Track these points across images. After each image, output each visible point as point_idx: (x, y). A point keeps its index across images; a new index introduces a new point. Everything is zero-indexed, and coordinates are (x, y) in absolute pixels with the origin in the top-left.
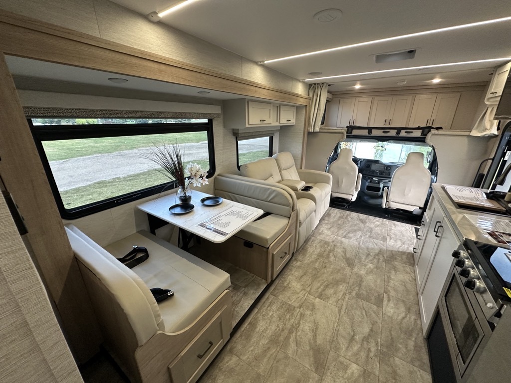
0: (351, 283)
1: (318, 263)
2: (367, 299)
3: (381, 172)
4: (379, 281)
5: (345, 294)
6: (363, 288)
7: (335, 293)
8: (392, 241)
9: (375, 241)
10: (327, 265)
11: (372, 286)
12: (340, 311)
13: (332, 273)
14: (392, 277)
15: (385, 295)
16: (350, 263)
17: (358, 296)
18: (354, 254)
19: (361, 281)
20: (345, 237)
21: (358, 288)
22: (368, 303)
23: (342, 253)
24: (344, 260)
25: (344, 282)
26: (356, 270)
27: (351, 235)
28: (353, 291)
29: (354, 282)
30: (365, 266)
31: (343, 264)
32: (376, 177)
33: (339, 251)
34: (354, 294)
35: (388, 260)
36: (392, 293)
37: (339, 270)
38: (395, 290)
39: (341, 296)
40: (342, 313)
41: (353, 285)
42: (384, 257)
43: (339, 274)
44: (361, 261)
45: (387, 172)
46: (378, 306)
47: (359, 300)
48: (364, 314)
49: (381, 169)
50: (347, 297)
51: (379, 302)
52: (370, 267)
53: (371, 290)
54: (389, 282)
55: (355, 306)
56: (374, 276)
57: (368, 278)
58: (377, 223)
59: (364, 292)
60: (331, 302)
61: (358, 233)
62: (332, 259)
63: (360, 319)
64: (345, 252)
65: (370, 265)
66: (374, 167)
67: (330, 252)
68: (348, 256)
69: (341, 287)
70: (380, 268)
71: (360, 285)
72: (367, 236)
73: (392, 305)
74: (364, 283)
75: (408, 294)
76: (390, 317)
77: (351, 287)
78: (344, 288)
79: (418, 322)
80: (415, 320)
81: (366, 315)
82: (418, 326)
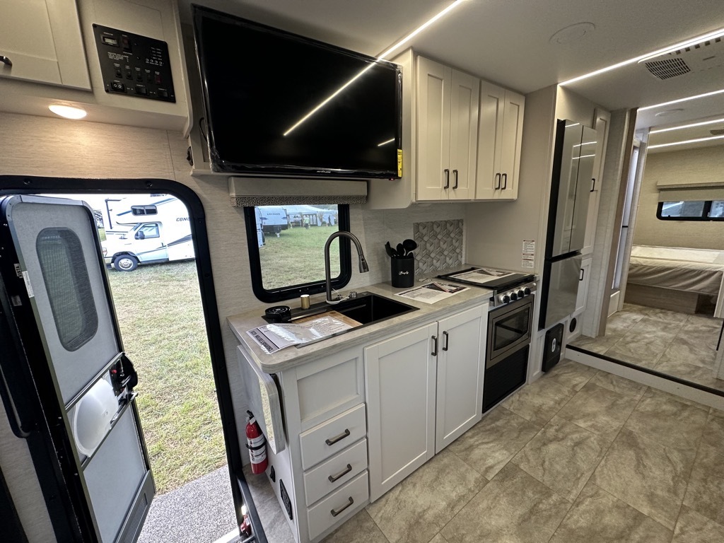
0: (554, 523)
2: (530, 481)
4: (483, 505)
5: (577, 503)
6: (529, 504)
7: (599, 513)
11: (504, 501)
12: (593, 477)
14: (444, 504)
15: (490, 476)
17: (547, 492)
19: (524, 520)
21: (541, 506)
22: (532, 475)
25: (571, 532)
28: (555, 505)
29: (546, 522)
34: (555, 497)
36: (473, 476)
38: (463, 478)
39: (587, 503)
40: (588, 475)
41: (550, 516)
46: (517, 466)
47: (548, 484)
48: (547, 463)
50: (572, 497)
51: (507, 473)
53: (514, 494)
54: (461, 498)
55: (560, 477)
56: (485, 519)
57: (502, 522)
59: (530, 494)
60: (611, 497)
63: (557, 459)
69: (583, 523)
71: (533, 511)
73: (490, 462)
74: (520, 511)
75: (447, 466)
76: (505, 448)
77: (557, 513)
78: (575, 517)
79: (469, 434)
80: (471, 437)
81: (544, 461)
82: (473, 432)
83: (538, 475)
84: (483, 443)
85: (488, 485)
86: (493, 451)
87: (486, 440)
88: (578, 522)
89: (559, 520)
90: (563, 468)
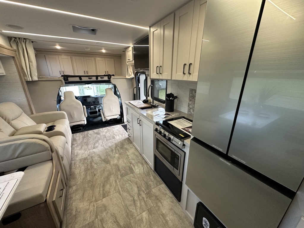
0: (114, 172)
1: (88, 176)
2: (127, 174)
3: (94, 102)
4: (125, 161)
5: (116, 181)
6: (121, 170)
7: (111, 186)
8: (117, 136)
9: (111, 141)
10: (95, 173)
11: (124, 165)
12: (120, 193)
13: (101, 175)
14: (128, 154)
15: (132, 165)
16: (106, 161)
17: (122, 176)
18: (105, 155)
19: (118, 167)
20: (94, 148)
21: (119, 172)
22: (128, 176)
23: (99, 159)
24: (103, 162)
25: (111, 175)
26: (112, 163)
27: (97, 145)
28: (118, 175)
29: (115, 170)
30: (115, 157)
31: (104, 165)
32: (92, 105)
33: (96, 158)
34: (119, 177)
35: (122, 147)
36: (133, 162)
37: (104, 170)
38: (133, 159)
39: (114, 184)
41: (116, 173)
42: (119, 147)
43: (105, 172)
44: (111, 156)
45: (97, 101)
46: (132, 173)
47: (124, 178)
49: (93, 101)
50: (118, 182)
51: (132, 170)
52: (117, 156)
53: (125, 168)
54: (128, 157)
55: (124, 183)
56: (122, 160)
57: (120, 162)
58: (105, 131)
59: (123, 172)
60: (112, 193)
61: (100, 141)
62: (95, 166)
63: (131, 187)
64: (100, 157)
66: (89, 100)
67: (91, 163)
68: (103, 158)
70: (121, 153)
71: (119, 170)
72: (105, 141)
73: (136, 167)
74: (120, 167)
75: (138, 157)
76: (140, 174)
77: (116, 174)
78: (113, 178)
79: (148, 166)
80: (147, 166)
81: (131, 182)
82: (149, 168)
84: (144, 168)
86: (139, 170)
88: (112, 178)
89: (114, 174)
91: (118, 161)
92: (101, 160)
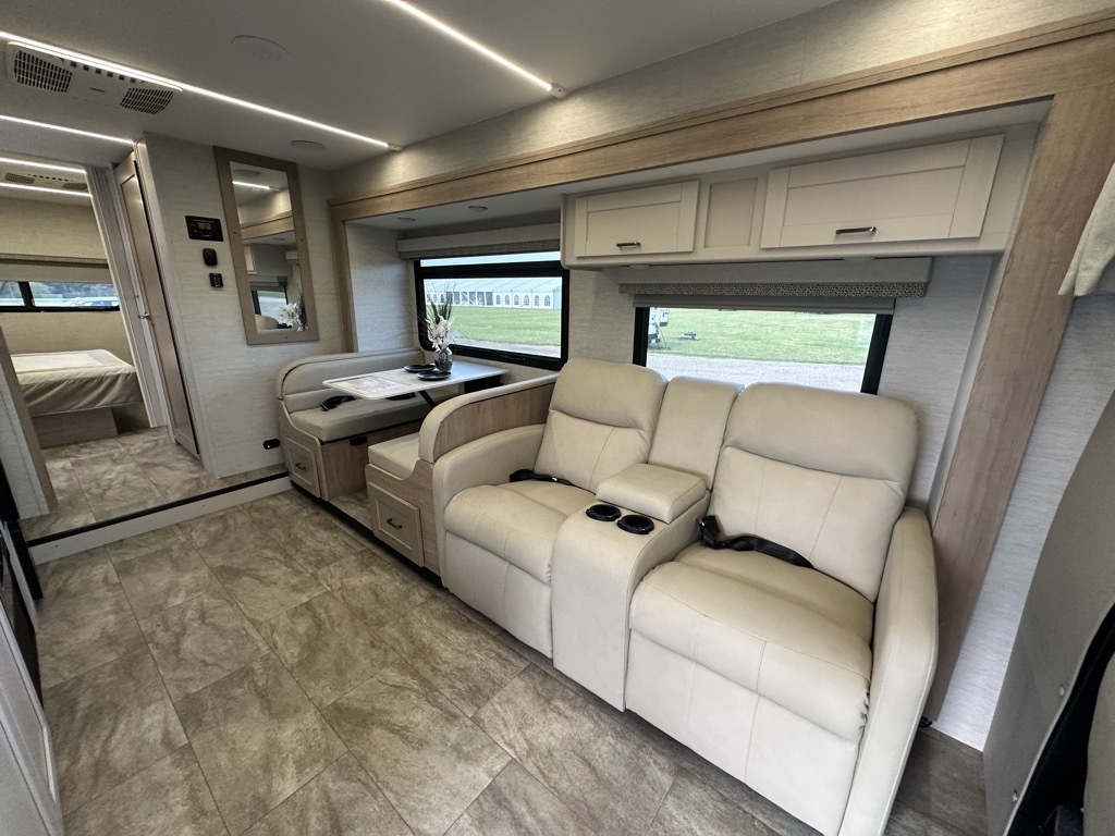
0: (285, 677)
2: (220, 688)
6: (251, 698)
7: (290, 631)
10: (374, 653)
11: (232, 728)
13: (345, 650)
16: (348, 720)
17: (246, 673)
18: (375, 761)
19: (267, 708)
21: (260, 684)
22: (213, 681)
23: (399, 719)
24: (367, 708)
25: (300, 663)
26: (310, 719)
28: (266, 669)
29: (281, 685)
30: (301, 766)
31: (354, 695)
33: (420, 717)
34: (257, 666)
37: (341, 673)
39: (277, 638)
41: (276, 678)
43: (329, 665)
47: (236, 667)
48: (207, 659)
50: (265, 649)
51: (191, 713)
52: (283, 776)
53: (227, 712)
55: (235, 651)
57: (259, 736)
59: (240, 691)
60: (281, 617)
62: (394, 676)
64: (401, 732)
65: (287, 787)
67: (424, 682)
68: (377, 732)
71: (262, 695)
73: (155, 735)
74: (255, 710)
77: (276, 669)
78: (288, 654)
83: (218, 674)
84: (107, 740)
85: (194, 745)
86: (138, 726)
87: (105, 734)
88: (292, 654)
89: (285, 672)
90: (226, 644)
91: (272, 745)
92: (385, 718)
